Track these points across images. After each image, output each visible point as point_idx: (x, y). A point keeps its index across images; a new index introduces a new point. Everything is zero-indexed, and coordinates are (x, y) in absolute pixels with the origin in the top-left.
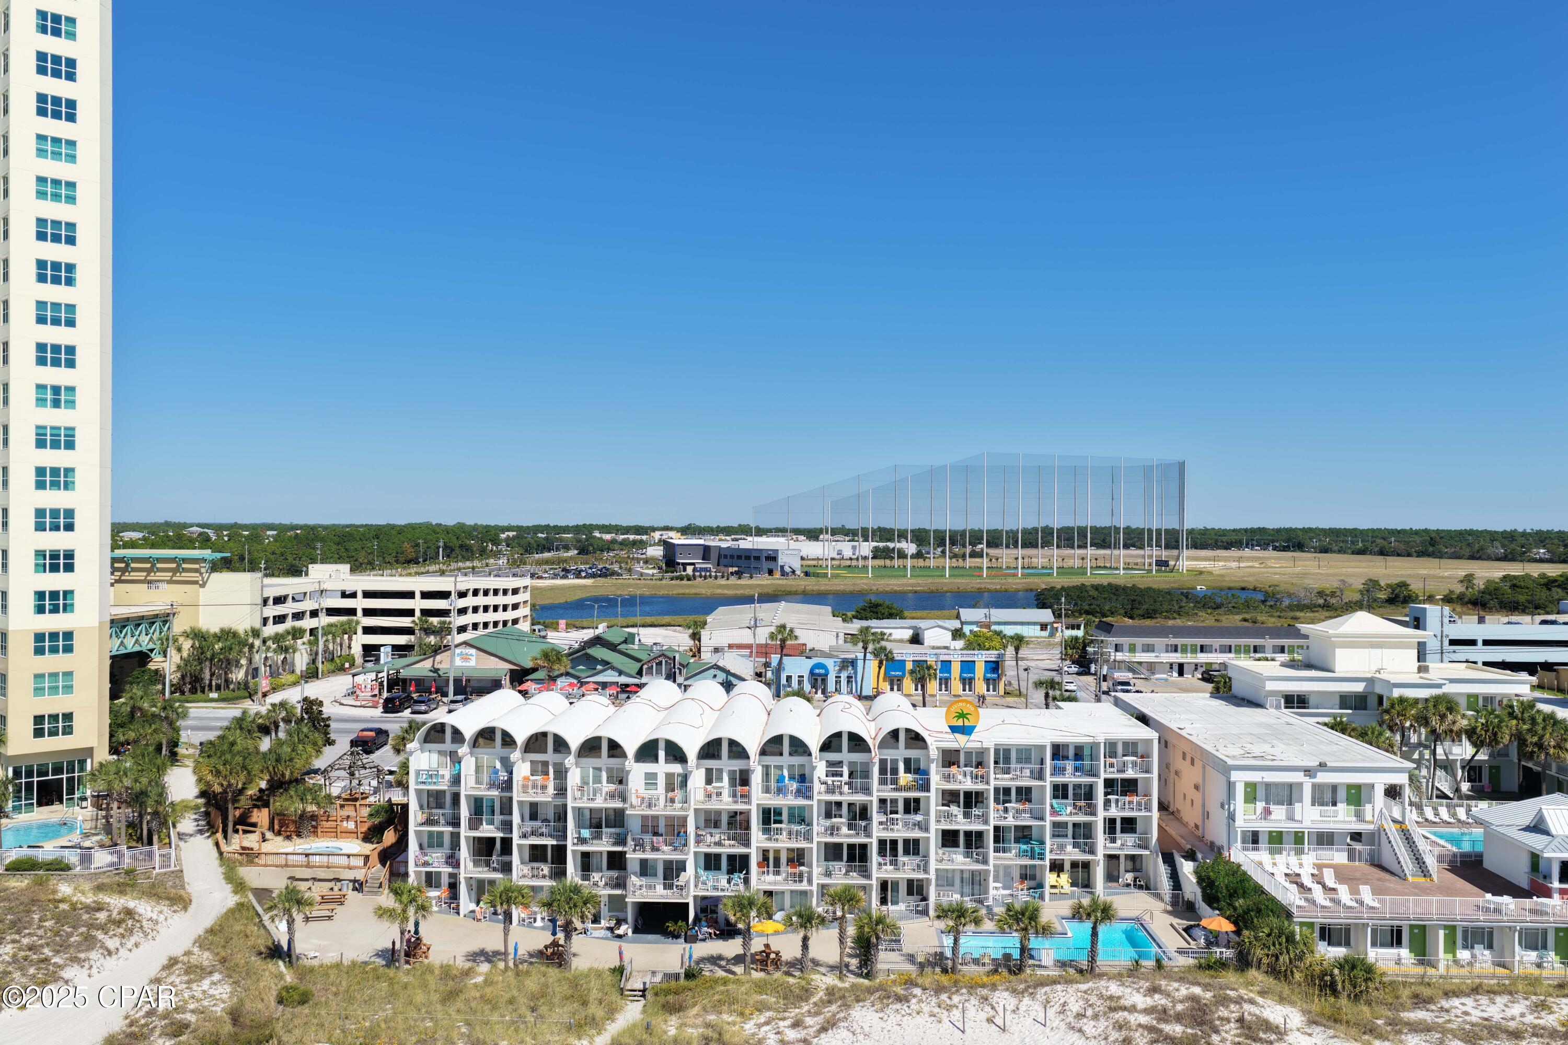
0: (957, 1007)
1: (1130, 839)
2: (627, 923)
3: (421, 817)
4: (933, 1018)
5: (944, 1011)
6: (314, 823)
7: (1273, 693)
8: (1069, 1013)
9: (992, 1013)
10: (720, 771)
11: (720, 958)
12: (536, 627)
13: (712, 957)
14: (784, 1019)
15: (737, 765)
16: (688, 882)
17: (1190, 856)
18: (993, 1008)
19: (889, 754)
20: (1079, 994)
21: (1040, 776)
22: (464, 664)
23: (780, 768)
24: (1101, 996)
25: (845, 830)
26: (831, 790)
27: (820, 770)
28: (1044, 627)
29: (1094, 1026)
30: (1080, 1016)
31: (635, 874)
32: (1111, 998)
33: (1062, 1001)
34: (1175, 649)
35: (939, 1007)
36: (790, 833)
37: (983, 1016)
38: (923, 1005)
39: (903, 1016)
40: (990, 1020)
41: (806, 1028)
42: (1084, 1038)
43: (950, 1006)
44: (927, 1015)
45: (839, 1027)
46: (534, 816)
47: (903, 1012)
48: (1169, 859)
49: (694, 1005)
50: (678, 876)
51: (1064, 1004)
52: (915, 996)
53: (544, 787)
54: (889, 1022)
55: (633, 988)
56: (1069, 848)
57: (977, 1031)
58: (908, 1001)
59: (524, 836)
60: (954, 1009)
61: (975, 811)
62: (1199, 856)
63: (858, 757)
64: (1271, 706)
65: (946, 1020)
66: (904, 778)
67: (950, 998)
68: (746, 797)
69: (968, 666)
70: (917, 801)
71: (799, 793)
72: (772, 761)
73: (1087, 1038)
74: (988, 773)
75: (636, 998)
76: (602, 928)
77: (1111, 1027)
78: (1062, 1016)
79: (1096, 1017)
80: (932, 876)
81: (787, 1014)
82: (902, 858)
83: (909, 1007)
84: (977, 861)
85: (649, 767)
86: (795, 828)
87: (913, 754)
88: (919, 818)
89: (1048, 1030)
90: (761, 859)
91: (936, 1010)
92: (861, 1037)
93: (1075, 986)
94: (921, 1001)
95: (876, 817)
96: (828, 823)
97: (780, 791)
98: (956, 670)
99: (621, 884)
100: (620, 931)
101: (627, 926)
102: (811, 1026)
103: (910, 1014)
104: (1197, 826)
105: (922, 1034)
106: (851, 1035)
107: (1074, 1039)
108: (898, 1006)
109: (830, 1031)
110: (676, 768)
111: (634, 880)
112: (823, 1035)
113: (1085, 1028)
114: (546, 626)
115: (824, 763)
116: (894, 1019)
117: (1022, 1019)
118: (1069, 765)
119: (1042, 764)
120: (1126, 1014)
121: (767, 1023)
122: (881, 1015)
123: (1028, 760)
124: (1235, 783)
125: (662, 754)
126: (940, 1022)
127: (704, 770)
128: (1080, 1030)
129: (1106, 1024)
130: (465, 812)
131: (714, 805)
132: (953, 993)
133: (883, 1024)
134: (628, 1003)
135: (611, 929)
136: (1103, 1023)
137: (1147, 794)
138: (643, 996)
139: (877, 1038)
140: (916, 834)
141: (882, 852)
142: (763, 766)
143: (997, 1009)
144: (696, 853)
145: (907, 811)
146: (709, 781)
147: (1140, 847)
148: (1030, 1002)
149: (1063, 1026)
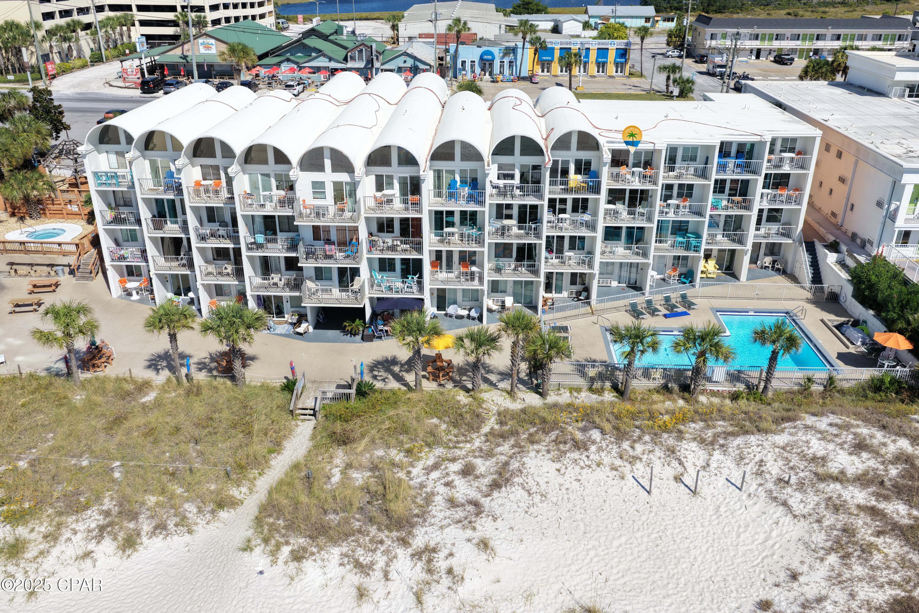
0: (641, 459)
1: (774, 227)
2: (307, 321)
3: (109, 215)
4: (615, 473)
5: (627, 464)
6: (41, 207)
7: (899, 83)
8: (768, 476)
9: (680, 469)
10: (390, 177)
11: (394, 361)
12: (280, 21)
13: (387, 361)
14: (454, 460)
15: (407, 172)
16: (362, 286)
17: (834, 247)
18: (681, 463)
19: (562, 156)
20: (777, 450)
21: (703, 174)
22: (207, 52)
23: (452, 172)
24: (803, 456)
25: (515, 230)
26: (502, 192)
27: (492, 172)
28: (647, 19)
29: (802, 501)
30: (782, 482)
31: (310, 279)
32: (814, 459)
33: (757, 459)
34: (756, 37)
35: (621, 458)
36: (462, 235)
37: (669, 472)
38: (603, 454)
39: (582, 468)
40: (678, 479)
41: (477, 477)
42: (790, 515)
43: (633, 457)
44: (608, 469)
45: (512, 485)
46: (211, 219)
47: (582, 464)
48: (811, 249)
49: (363, 436)
50: (352, 280)
51: (761, 463)
52: (594, 442)
53: (217, 192)
54: (567, 476)
55: (304, 407)
56: (719, 237)
57: (664, 492)
58: (587, 450)
59: (203, 238)
60: (638, 461)
61: (639, 209)
62: (844, 248)
63: (531, 160)
64: (894, 96)
65: (629, 476)
66: (575, 179)
67: (633, 447)
68: (417, 205)
69: (602, 52)
70: (586, 200)
71: (471, 198)
72: (443, 165)
73: (795, 516)
74: (657, 174)
75: (308, 417)
76: (286, 322)
77: (823, 505)
78: (759, 481)
79: (801, 486)
80: (596, 270)
81: (458, 452)
82: (568, 254)
83: (588, 457)
84: (638, 254)
85: (317, 176)
86: (466, 230)
87: (584, 155)
88: (587, 217)
89: (744, 497)
90: (434, 258)
91: (618, 462)
92: (537, 498)
93: (770, 437)
94: (600, 449)
95: (546, 215)
96: (499, 224)
97: (451, 196)
98: (593, 55)
99: (297, 285)
100: (300, 330)
101: (307, 324)
102: (483, 476)
103: (589, 467)
104: (834, 214)
105: (604, 494)
106: (526, 494)
107: (778, 515)
108: (575, 455)
109: (503, 489)
110: (344, 177)
111: (310, 285)
112: (495, 494)
113: (791, 502)
114: (288, 20)
115: (496, 166)
116: (572, 472)
117: (714, 478)
118: (731, 162)
119: (706, 164)
120: (838, 486)
121: (436, 467)
122: (558, 465)
123: (693, 159)
124: (904, 185)
125: (328, 163)
126: (623, 478)
127: (374, 177)
128: (785, 504)
129: (816, 498)
130: (145, 214)
131: (386, 214)
132: (635, 441)
133: (560, 480)
134: (299, 423)
135: (294, 325)
136: (812, 499)
137: (799, 189)
138: (314, 415)
139: (555, 500)
140: (584, 232)
141: (549, 249)
142: (434, 171)
143: (686, 464)
144: (370, 260)
145: (575, 210)
146: (380, 187)
147: (783, 235)
148: (721, 457)
149: (763, 494)
